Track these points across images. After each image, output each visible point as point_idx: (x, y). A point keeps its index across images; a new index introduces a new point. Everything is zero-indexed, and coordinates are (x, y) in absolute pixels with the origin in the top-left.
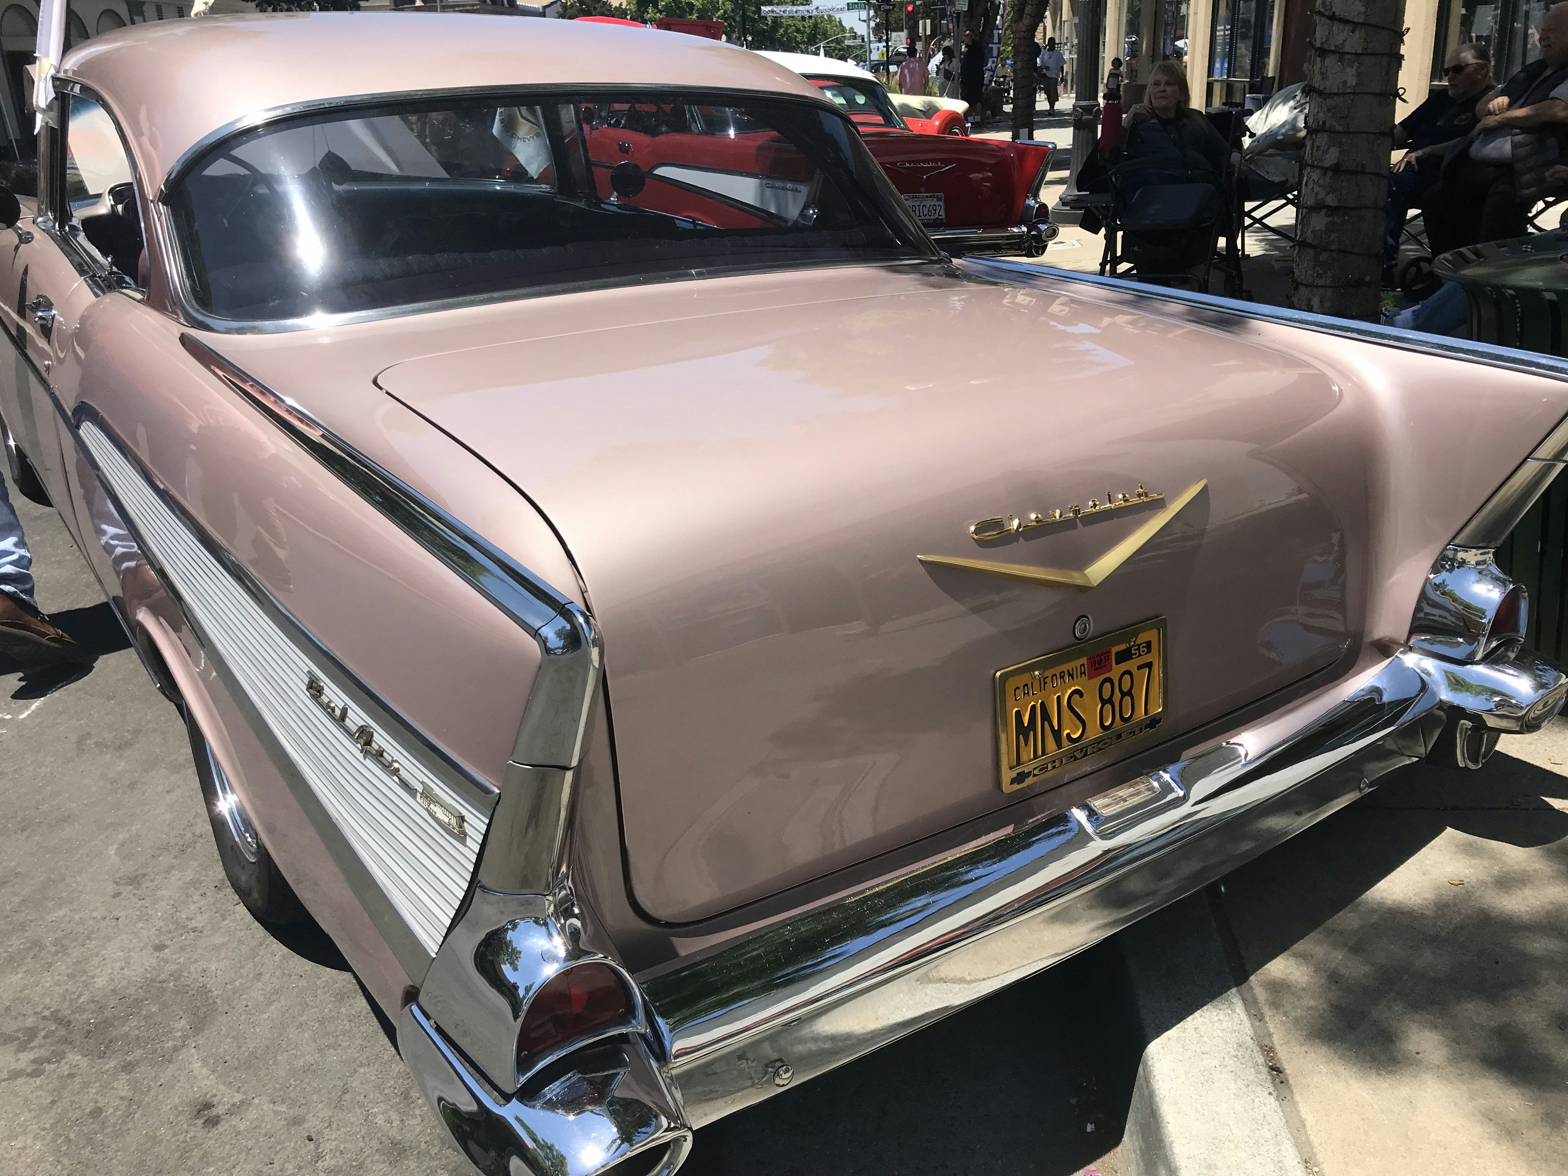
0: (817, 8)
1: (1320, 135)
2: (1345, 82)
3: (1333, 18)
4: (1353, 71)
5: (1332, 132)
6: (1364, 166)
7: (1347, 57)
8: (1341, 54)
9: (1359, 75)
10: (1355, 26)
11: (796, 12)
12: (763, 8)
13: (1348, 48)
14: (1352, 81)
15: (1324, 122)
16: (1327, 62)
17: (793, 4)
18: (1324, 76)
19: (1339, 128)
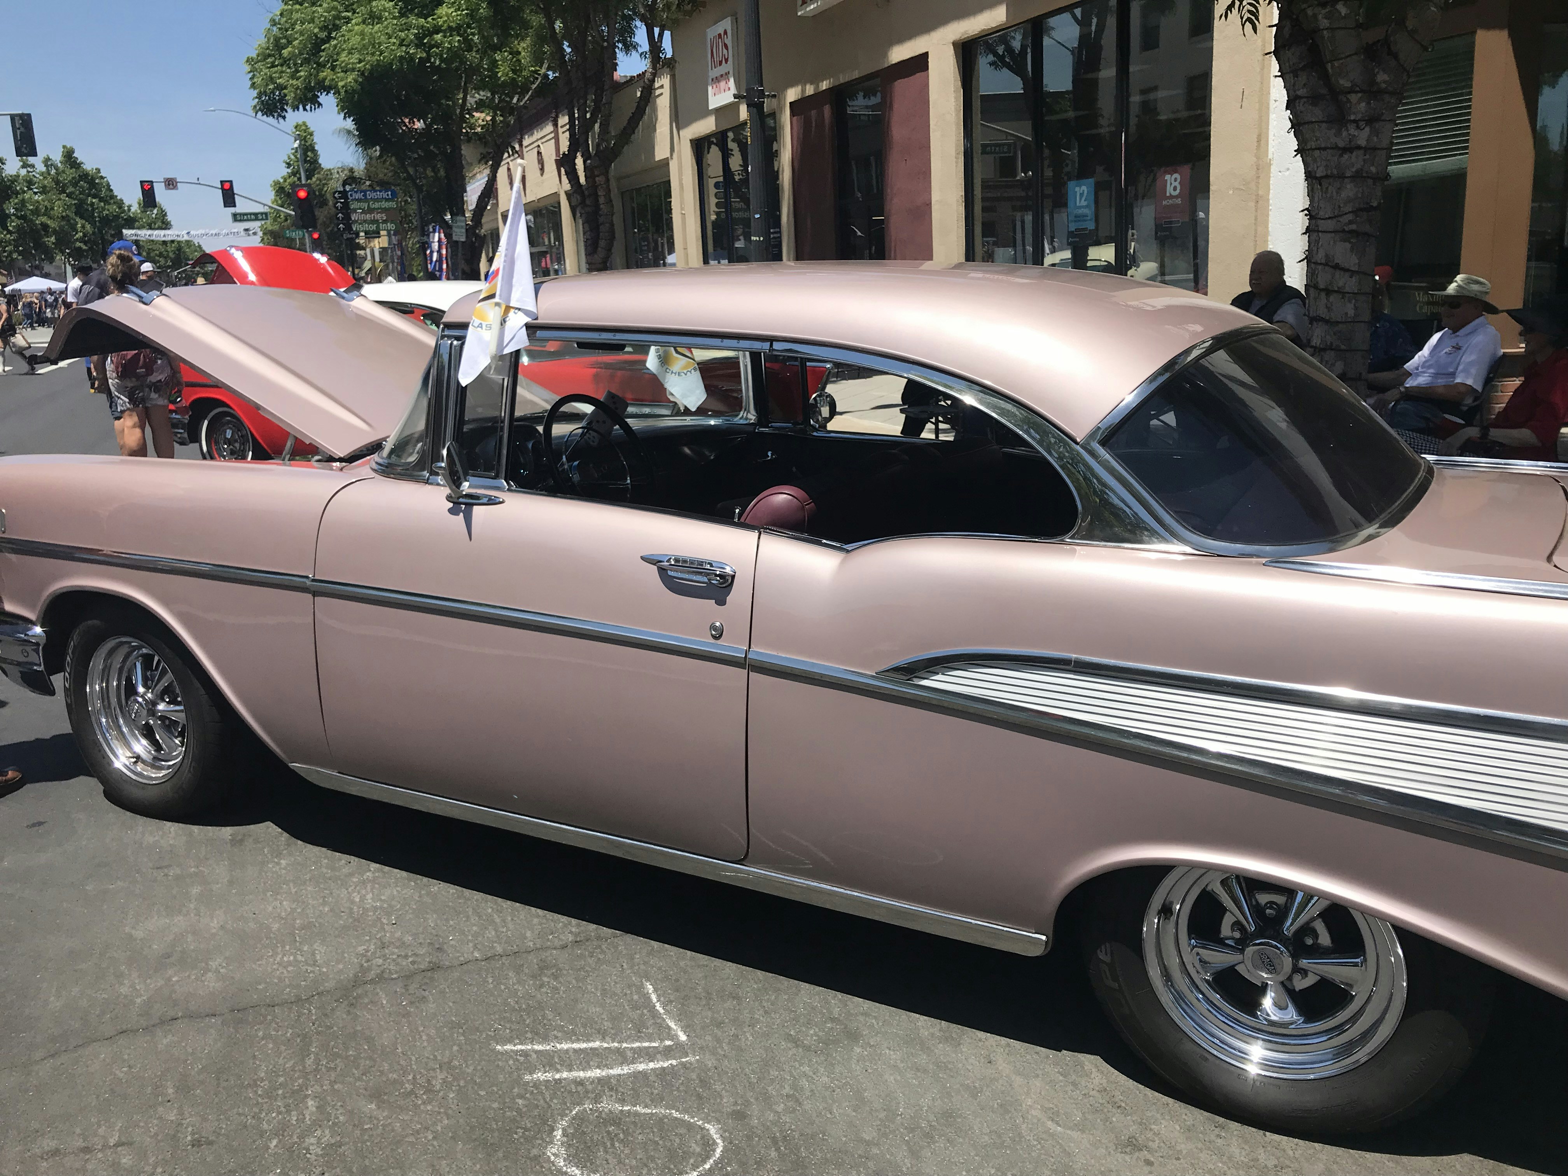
0: (188, 233)
1: (1328, 352)
2: (1346, 314)
3: (1336, 267)
4: (1352, 306)
5: (1337, 350)
6: (1360, 374)
7: (1347, 295)
8: (1340, 292)
9: (1356, 308)
10: (1352, 273)
11: (164, 236)
12: (125, 231)
13: (1347, 289)
14: (1351, 313)
15: (1331, 343)
16: (1332, 298)
17: (151, 228)
18: (1329, 309)
19: (1343, 347)
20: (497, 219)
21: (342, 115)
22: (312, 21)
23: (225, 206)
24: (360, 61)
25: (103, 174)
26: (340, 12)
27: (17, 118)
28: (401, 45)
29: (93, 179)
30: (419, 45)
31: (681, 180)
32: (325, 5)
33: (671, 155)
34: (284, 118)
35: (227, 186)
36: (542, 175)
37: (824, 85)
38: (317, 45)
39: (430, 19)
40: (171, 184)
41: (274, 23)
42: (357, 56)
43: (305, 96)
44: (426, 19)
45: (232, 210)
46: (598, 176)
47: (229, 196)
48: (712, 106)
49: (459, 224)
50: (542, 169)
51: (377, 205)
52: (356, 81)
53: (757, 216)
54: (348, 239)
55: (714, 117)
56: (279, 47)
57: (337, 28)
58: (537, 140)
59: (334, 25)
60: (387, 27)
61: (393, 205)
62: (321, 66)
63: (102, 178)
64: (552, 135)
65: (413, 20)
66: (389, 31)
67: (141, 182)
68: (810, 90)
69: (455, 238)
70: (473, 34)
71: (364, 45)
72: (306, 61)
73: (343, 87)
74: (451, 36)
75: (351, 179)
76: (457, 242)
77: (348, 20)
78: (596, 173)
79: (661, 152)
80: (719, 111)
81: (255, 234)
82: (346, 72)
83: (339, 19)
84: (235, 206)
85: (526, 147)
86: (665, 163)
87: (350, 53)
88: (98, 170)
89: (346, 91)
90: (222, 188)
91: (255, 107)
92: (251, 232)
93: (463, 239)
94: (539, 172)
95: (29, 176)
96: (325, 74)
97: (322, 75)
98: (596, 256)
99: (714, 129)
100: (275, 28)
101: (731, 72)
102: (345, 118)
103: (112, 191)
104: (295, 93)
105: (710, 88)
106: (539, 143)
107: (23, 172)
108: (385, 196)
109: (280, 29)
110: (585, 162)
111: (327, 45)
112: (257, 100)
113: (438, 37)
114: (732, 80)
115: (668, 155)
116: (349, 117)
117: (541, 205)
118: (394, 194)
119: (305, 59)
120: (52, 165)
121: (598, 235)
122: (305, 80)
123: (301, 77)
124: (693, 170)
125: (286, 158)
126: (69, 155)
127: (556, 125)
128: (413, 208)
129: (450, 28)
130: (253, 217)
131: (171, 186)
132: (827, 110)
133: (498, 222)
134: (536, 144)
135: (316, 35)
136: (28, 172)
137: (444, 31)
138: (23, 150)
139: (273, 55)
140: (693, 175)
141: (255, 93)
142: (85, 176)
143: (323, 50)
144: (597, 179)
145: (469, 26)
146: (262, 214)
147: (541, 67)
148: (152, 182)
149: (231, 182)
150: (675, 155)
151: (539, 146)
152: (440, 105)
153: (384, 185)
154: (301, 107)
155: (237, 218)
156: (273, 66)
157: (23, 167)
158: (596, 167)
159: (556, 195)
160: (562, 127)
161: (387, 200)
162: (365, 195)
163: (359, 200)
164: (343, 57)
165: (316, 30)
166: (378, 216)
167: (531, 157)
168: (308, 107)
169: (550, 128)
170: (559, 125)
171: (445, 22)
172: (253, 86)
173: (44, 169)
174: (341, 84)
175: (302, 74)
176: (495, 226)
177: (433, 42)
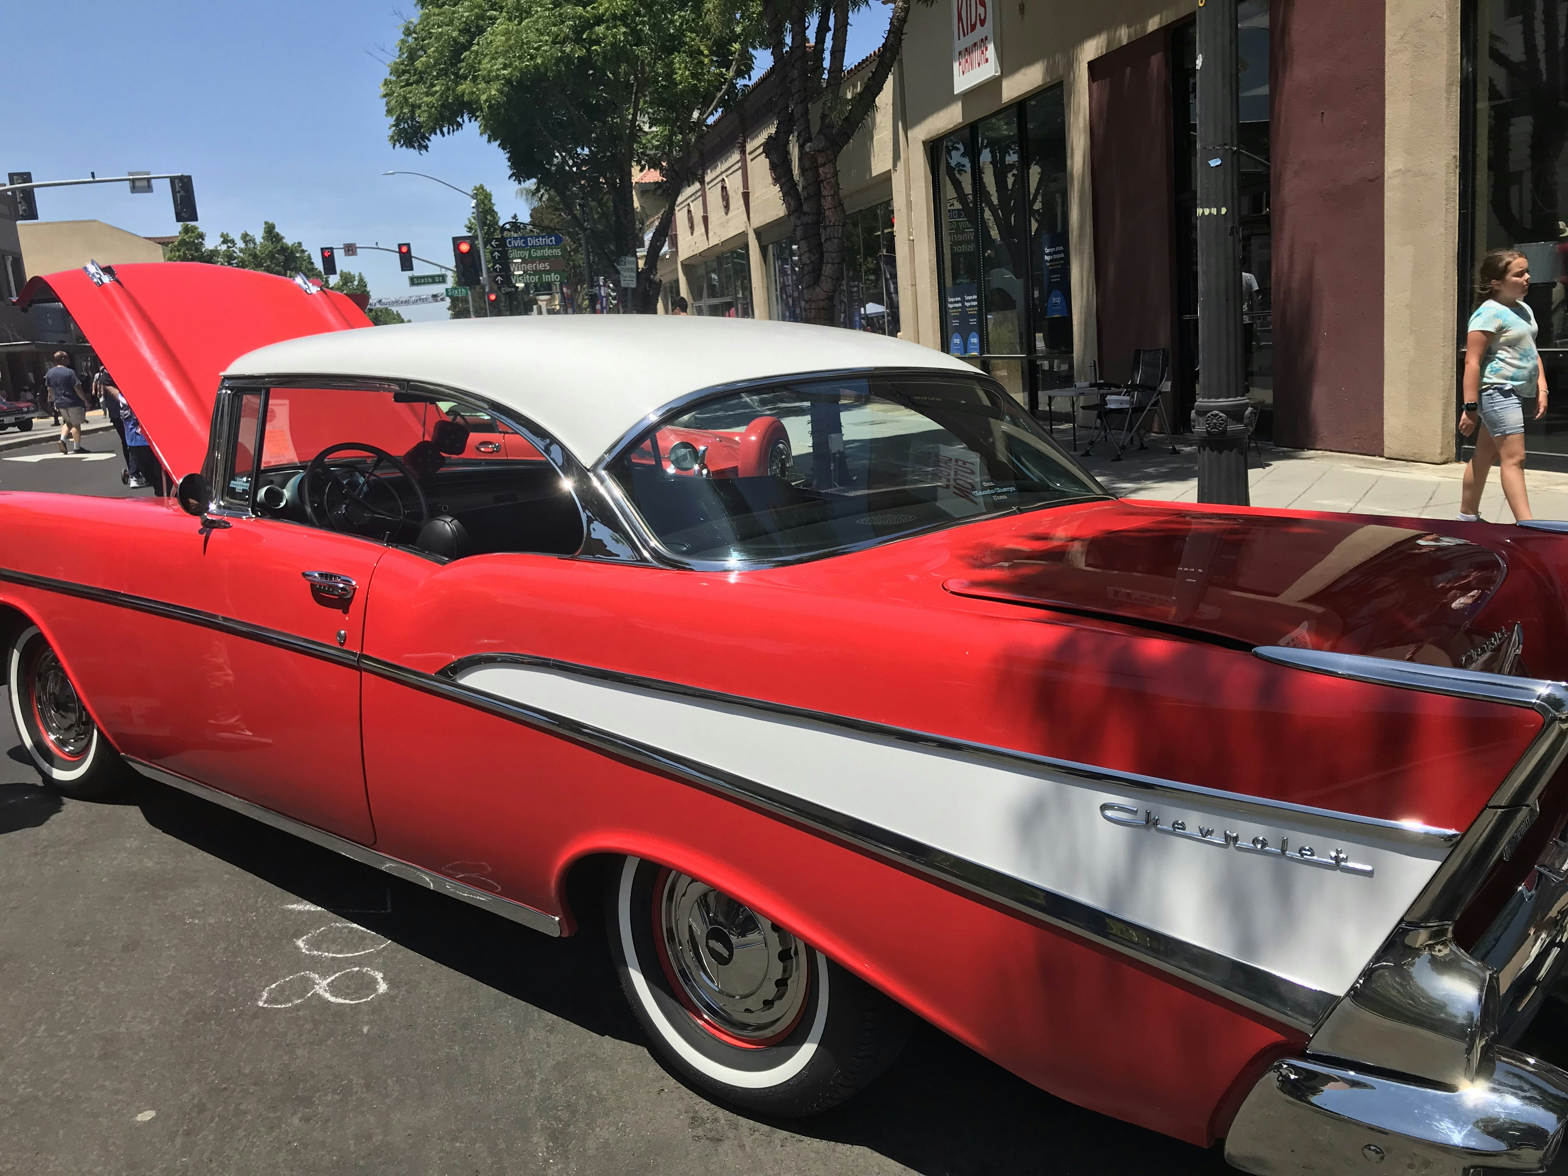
20: (677, 269)
21: (486, 137)
22: (451, 23)
23: (403, 270)
24: (505, 67)
25: (304, 248)
26: (484, 11)
27: (176, 181)
28: (554, 42)
29: (292, 253)
30: (578, 40)
31: (908, 195)
32: (467, 3)
33: (895, 165)
34: (426, 147)
35: (404, 249)
36: (727, 213)
37: (1153, 24)
38: (457, 50)
39: (589, 8)
40: (350, 249)
41: (408, 32)
42: (501, 60)
43: (442, 115)
44: (584, 8)
45: (409, 273)
46: (824, 165)
47: (406, 260)
48: (957, 91)
49: (628, 266)
50: (727, 207)
51: (539, 253)
52: (500, 91)
53: (1215, 163)
54: (506, 293)
55: (960, 105)
56: (413, 57)
57: (481, 31)
58: (722, 173)
59: (477, 27)
60: (537, 21)
61: (558, 252)
62: (460, 78)
63: (303, 251)
64: (739, 164)
65: (568, 9)
66: (540, 26)
67: (322, 249)
68: (1124, 35)
69: (623, 284)
70: (643, 23)
71: (510, 47)
72: (444, 73)
73: (486, 101)
74: (615, 27)
75: (515, 225)
76: (626, 289)
77: (494, 19)
78: (820, 160)
79: (880, 163)
80: (969, 95)
81: (442, 300)
82: (488, 82)
83: (483, 20)
84: (412, 269)
85: (708, 183)
86: (886, 178)
87: (493, 58)
88: (300, 244)
89: (489, 107)
90: (400, 252)
91: (392, 137)
92: (439, 298)
93: (633, 285)
94: (723, 210)
95: (229, 251)
96: (464, 86)
97: (460, 88)
98: (818, 289)
99: (960, 120)
100: (410, 39)
101: (991, 37)
102: (489, 141)
103: (312, 263)
104: (429, 113)
105: (956, 65)
106: (724, 176)
107: (224, 247)
108: (548, 241)
109: (416, 39)
110: (801, 147)
111: (467, 53)
112: (394, 128)
113: (600, 29)
114: (991, 47)
115: (890, 166)
116: (495, 140)
117: (725, 249)
118: (559, 240)
119: (442, 69)
120: (250, 240)
121: (822, 257)
122: (441, 96)
123: (436, 92)
124: (926, 182)
125: (467, 222)
126: (270, 231)
127: (743, 152)
128: (580, 259)
129: (615, 17)
130: (430, 280)
131: (351, 252)
132: (1156, 61)
133: (677, 273)
134: (720, 178)
135: (455, 40)
136: (229, 247)
137: (607, 21)
138: (183, 214)
139: (408, 72)
140: (927, 187)
141: (392, 120)
142: (284, 249)
143: (462, 61)
144: (821, 170)
145: (638, 13)
146: (439, 276)
147: (728, 70)
148: (332, 249)
149: (408, 245)
150: (901, 165)
151: (723, 180)
152: (605, 123)
153: (548, 231)
154: (438, 132)
155: (415, 281)
156: (408, 84)
157: (224, 242)
158: (819, 151)
159: (744, 234)
160: (750, 154)
161: (550, 247)
162: (525, 242)
163: (519, 248)
164: (486, 64)
165: (455, 34)
166: (541, 266)
167: (714, 195)
168: (445, 130)
169: (736, 156)
170: (748, 151)
171: (607, 10)
172: (389, 112)
173: (243, 246)
174: (484, 97)
175: (437, 88)
176: (674, 278)
177: (594, 37)
